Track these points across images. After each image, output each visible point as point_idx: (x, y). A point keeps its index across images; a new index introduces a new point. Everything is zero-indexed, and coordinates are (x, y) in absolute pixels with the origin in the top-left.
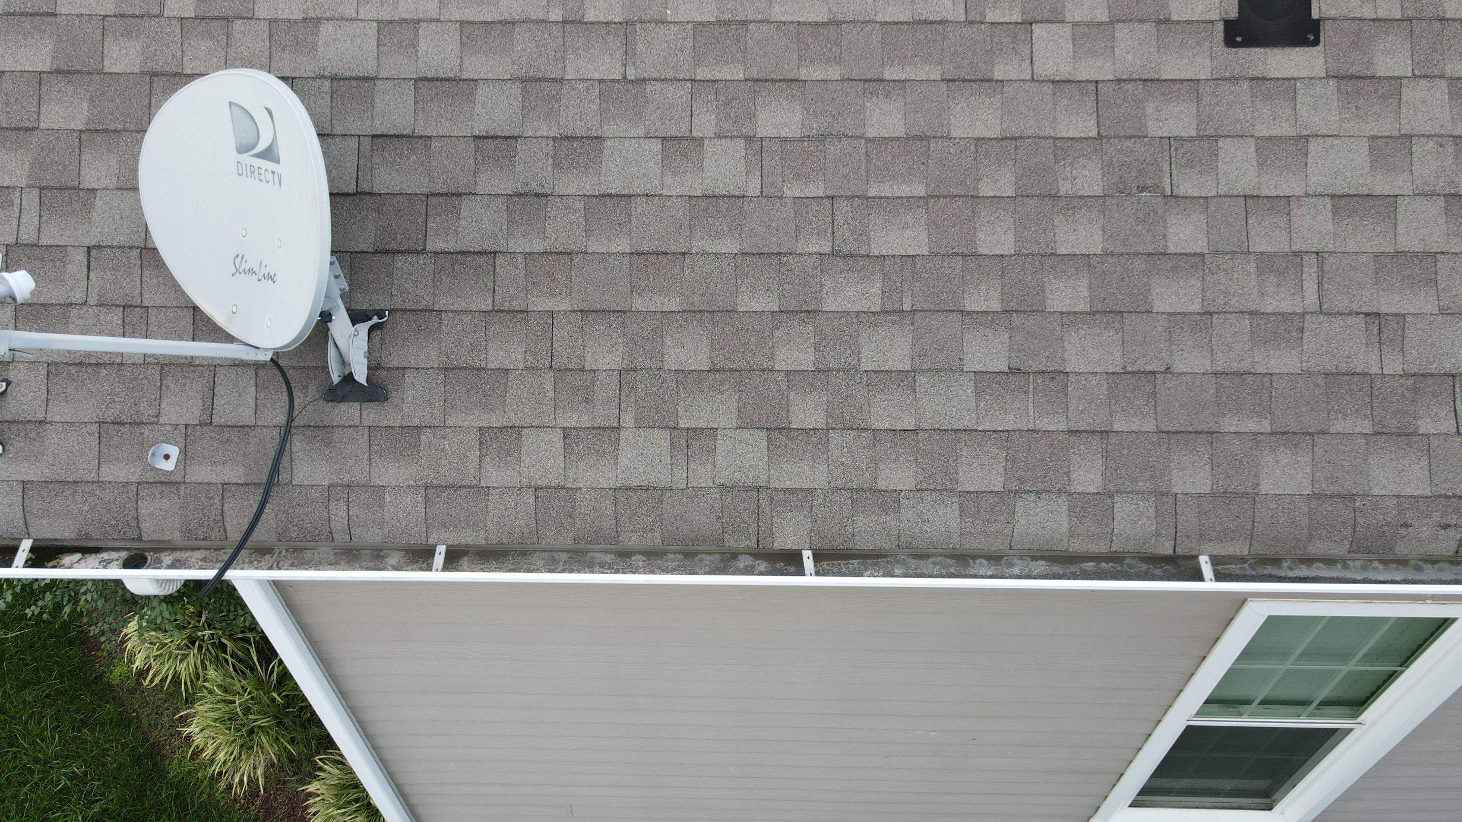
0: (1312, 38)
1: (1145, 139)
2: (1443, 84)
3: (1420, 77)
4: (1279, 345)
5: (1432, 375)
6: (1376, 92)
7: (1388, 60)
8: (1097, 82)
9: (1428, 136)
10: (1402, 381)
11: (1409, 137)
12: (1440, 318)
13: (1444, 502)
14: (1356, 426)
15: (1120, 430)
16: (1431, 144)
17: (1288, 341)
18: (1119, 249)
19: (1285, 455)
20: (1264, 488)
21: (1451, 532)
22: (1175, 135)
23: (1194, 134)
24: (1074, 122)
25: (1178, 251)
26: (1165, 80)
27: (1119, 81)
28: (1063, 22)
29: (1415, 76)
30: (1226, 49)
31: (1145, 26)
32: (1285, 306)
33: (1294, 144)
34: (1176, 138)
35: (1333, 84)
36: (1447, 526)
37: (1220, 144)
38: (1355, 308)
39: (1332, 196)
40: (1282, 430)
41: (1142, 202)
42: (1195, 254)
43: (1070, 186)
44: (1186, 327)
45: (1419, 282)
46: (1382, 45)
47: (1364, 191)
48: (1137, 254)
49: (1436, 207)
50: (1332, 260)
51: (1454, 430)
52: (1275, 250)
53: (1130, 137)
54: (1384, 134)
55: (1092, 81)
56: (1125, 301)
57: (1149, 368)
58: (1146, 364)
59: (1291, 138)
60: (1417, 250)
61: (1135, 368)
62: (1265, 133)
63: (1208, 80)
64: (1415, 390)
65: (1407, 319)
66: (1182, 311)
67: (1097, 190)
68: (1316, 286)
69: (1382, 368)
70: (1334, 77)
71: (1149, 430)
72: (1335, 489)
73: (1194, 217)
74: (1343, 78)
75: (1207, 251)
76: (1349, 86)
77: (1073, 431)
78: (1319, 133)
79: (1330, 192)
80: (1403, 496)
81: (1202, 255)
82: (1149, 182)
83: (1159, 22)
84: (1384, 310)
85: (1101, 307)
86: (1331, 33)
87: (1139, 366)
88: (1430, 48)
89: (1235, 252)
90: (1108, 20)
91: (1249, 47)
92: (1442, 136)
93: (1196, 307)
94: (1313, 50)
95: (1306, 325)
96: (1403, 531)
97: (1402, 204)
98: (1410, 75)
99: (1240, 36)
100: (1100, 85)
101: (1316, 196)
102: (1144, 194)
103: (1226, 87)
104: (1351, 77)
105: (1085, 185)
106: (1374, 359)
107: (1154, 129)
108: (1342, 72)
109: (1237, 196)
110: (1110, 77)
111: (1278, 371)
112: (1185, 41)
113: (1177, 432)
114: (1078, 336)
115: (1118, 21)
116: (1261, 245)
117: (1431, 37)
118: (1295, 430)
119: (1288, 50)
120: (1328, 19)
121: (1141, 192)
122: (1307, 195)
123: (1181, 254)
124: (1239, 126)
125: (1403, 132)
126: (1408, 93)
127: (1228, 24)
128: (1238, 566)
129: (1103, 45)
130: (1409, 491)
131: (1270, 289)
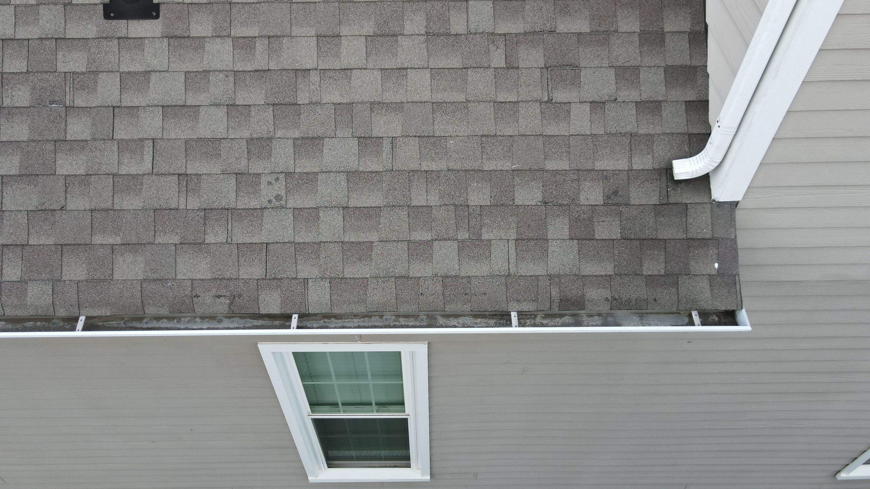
0: (155, 14)
1: (56, 74)
2: (230, 41)
3: (215, 36)
4: (129, 193)
5: (215, 209)
6: (191, 46)
7: (199, 27)
8: (29, 39)
9: (220, 71)
10: (198, 213)
11: (209, 71)
12: (222, 176)
13: (218, 282)
14: (170, 239)
15: (33, 244)
16: (221, 76)
17: (135, 191)
18: (37, 138)
19: (129, 257)
20: (117, 276)
21: (222, 300)
22: (73, 71)
23: (84, 70)
24: (14, 63)
25: (72, 139)
26: (69, 39)
27: (41, 39)
28: (9, 4)
29: (213, 36)
30: (105, 20)
31: (58, 7)
32: (133, 170)
33: (143, 76)
34: (73, 73)
35: (166, 41)
36: (219, 297)
37: (100, 76)
38: (172, 171)
39: (163, 107)
40: (127, 242)
41: (53, 110)
42: (83, 141)
43: (10, 101)
44: (76, 183)
45: (212, 155)
46: (196, 18)
47: (181, 103)
48: (47, 141)
49: (221, 112)
50: (162, 143)
51: (225, 241)
52: (129, 138)
53: (46, 72)
54: (194, 70)
55: (26, 39)
56: (40, 168)
57: (52, 208)
58: (50, 205)
59: (141, 73)
60: (209, 137)
61: (43, 208)
62: (126, 70)
63: (94, 38)
64: (205, 218)
65: (203, 177)
66: (73, 174)
67: (26, 104)
68: (152, 158)
69: (186, 206)
70: (166, 37)
71: (50, 244)
72: (155, 276)
73: (84, 119)
74: (172, 38)
75: (89, 139)
76: (176, 42)
77: (5, 245)
78: (156, 70)
79: (161, 104)
80: (196, 280)
81: (86, 141)
82: (57, 98)
83: (65, 5)
84: (189, 172)
85: (25, 172)
86: (166, 12)
87: (47, 206)
88: (223, 20)
89: (105, 139)
90: (35, 3)
91: (119, 20)
92: (227, 71)
93: (82, 171)
94: (157, 20)
95: (144, 181)
96: (195, 299)
97: (203, 111)
98: (210, 35)
99: (112, 13)
100: (31, 41)
101: (154, 106)
102: (53, 105)
103: (104, 43)
104: (176, 37)
105: (19, 100)
106: (182, 200)
107: (62, 67)
108: (171, 35)
109: (108, 107)
110: (36, 37)
111: (127, 208)
112: (81, 16)
113: (65, 245)
114: (12, 189)
115: (41, 4)
116: (120, 135)
117: (224, 13)
118: (134, 242)
119: (141, 21)
120: (164, 3)
121: (51, 104)
122: (149, 106)
123: (75, 141)
124: (110, 66)
125: (204, 69)
126: (208, 47)
127: (105, 6)
128: (117, 322)
129: (33, 18)
130: (199, 277)
131: (126, 161)
